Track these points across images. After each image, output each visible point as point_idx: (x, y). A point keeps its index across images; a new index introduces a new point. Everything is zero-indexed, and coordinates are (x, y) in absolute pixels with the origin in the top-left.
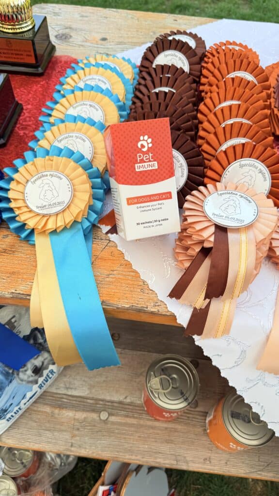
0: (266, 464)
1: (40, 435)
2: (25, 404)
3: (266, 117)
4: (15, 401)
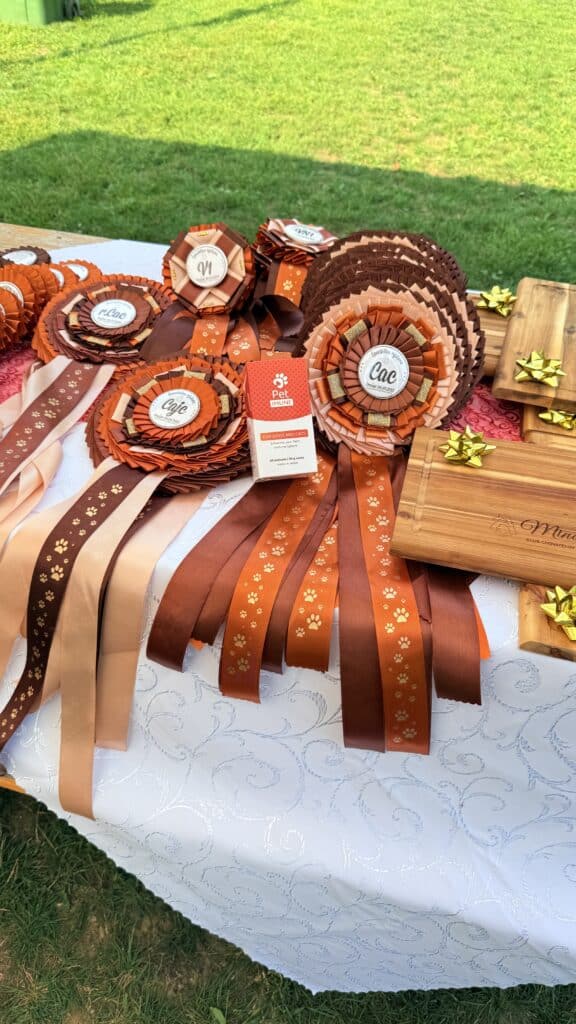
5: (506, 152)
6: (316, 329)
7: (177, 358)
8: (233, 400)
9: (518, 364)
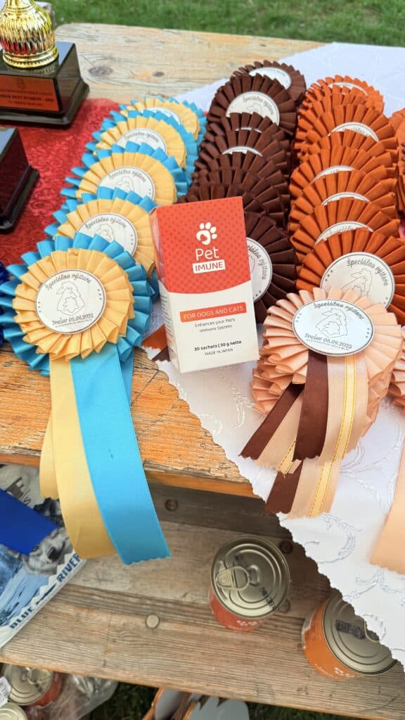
0: (389, 699)
1: (59, 649)
2: (37, 603)
3: (390, 189)
4: (23, 600)
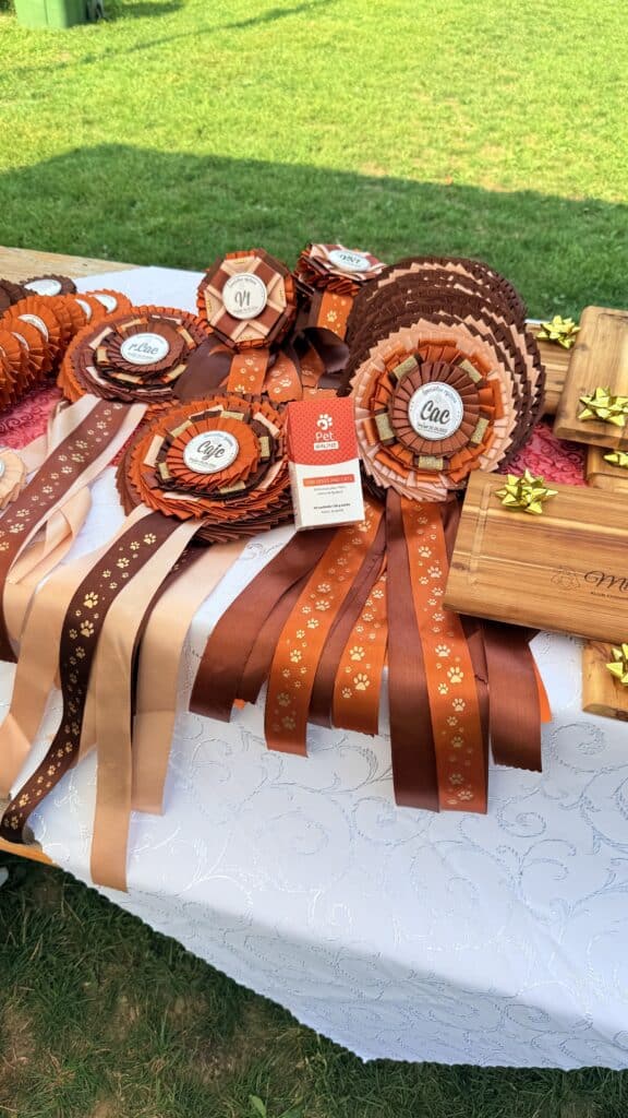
5: (568, 164)
6: (363, 365)
7: (213, 398)
8: (274, 443)
9: (581, 401)
